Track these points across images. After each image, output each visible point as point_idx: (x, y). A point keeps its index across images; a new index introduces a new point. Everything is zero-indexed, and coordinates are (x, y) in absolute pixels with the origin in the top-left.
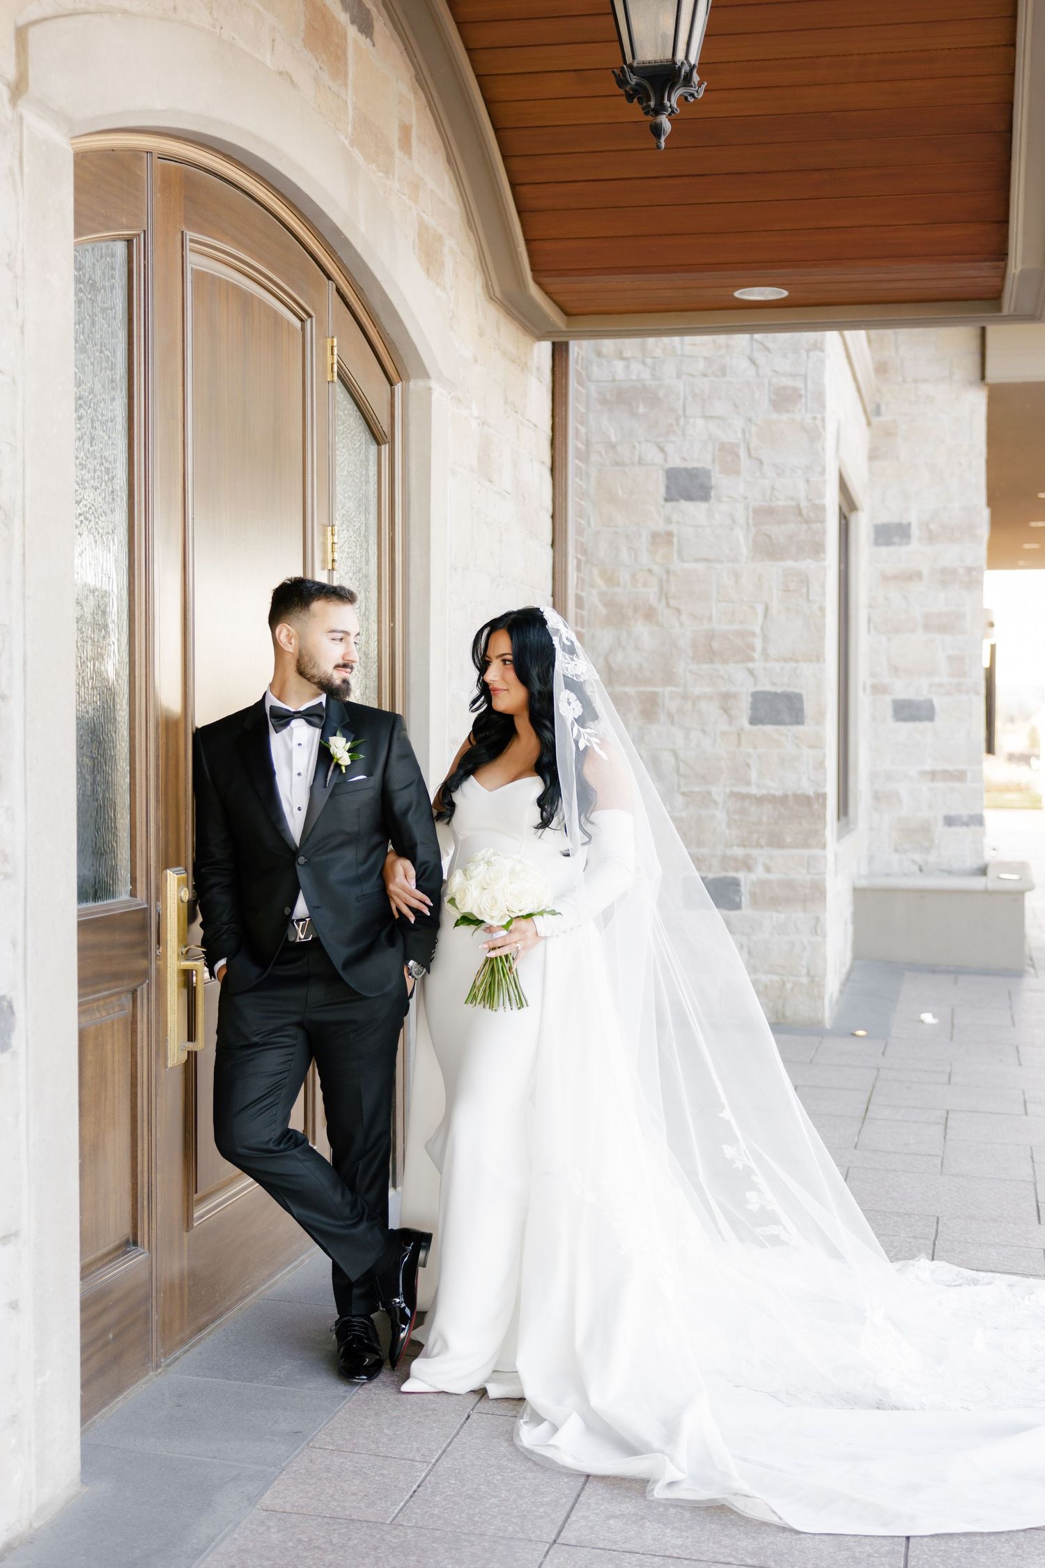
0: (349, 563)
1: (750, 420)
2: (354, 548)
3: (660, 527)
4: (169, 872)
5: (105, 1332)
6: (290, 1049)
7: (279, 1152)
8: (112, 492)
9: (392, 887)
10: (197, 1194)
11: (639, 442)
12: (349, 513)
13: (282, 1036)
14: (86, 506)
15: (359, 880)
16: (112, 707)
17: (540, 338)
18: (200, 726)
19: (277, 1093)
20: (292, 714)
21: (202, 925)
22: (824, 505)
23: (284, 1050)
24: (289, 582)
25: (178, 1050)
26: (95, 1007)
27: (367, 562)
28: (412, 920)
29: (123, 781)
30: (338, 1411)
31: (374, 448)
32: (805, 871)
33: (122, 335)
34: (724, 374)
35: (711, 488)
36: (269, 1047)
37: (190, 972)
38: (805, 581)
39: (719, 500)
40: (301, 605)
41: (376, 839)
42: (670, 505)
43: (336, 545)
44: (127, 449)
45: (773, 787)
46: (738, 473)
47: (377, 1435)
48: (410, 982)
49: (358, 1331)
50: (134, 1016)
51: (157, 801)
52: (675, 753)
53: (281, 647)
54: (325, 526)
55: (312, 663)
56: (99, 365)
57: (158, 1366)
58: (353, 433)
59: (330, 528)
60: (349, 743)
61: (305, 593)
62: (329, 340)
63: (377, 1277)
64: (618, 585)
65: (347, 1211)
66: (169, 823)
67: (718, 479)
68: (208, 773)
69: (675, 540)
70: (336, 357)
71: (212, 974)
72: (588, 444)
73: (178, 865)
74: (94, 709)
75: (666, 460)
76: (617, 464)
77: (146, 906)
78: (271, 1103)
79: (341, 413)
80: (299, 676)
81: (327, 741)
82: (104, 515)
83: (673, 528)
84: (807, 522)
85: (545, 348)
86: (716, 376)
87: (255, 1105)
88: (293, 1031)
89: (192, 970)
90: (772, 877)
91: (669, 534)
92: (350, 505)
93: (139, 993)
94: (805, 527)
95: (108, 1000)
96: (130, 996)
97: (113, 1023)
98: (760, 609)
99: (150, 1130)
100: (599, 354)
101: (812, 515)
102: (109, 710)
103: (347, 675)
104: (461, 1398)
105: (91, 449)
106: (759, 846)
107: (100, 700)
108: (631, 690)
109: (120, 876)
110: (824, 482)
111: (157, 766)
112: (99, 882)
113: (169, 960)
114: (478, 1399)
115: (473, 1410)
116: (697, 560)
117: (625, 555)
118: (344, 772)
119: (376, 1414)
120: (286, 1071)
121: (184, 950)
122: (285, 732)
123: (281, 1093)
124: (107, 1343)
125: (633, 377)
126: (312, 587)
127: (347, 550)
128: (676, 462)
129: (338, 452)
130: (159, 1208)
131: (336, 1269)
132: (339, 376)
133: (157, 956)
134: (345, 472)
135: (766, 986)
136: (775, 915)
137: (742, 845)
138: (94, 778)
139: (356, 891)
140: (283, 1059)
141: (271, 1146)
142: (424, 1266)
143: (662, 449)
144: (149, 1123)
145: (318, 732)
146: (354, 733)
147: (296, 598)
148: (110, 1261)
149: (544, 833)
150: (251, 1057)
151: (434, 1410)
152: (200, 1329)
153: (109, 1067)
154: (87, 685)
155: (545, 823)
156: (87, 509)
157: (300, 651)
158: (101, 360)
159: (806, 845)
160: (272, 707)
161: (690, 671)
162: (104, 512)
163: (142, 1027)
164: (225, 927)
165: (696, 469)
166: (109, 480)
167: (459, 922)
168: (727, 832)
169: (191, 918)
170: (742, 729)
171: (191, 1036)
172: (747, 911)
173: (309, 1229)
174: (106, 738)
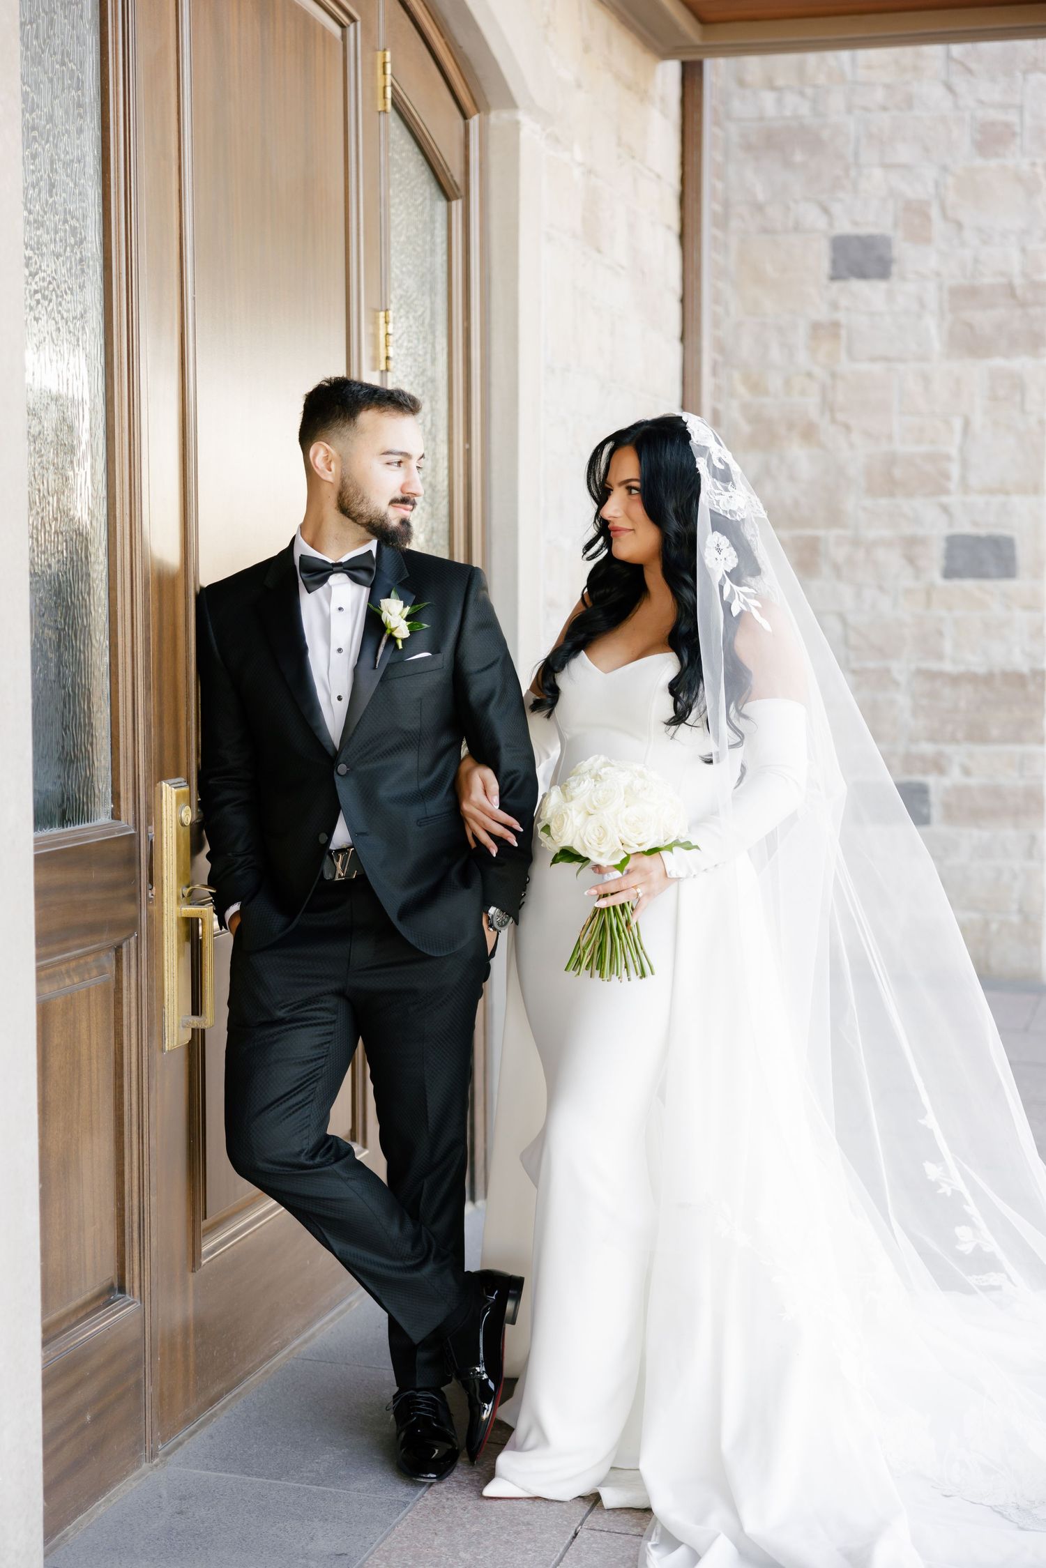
0: (409, 361)
1: (945, 169)
2: (416, 342)
3: (821, 313)
4: (165, 785)
5: (80, 1412)
6: (328, 1027)
7: (317, 1168)
8: (81, 260)
9: (466, 807)
10: (205, 1221)
11: (795, 202)
12: (409, 294)
13: (315, 1010)
14: (44, 279)
15: (421, 796)
16: (84, 559)
17: (665, 56)
18: (205, 585)
19: (310, 1088)
20: (331, 567)
21: (209, 856)
23: (319, 1028)
24: (327, 384)
25: (179, 1027)
26: (64, 972)
27: (433, 361)
28: (494, 852)
29: (100, 661)
30: (398, 1523)
31: (441, 205)
32: (1016, 775)
33: (92, 40)
34: (911, 107)
35: (892, 261)
36: (299, 1024)
37: (195, 922)
38: (1018, 385)
39: (903, 279)
40: (345, 416)
41: (445, 740)
42: (836, 285)
43: (391, 337)
44: (101, 201)
45: (975, 662)
46: (928, 240)
47: (450, 1559)
48: (490, 935)
49: (425, 1410)
50: (118, 981)
51: (147, 688)
52: (842, 618)
53: (316, 473)
54: (377, 311)
55: (360, 497)
56: (60, 82)
57: (153, 1455)
58: (413, 184)
59: (382, 314)
60: (408, 608)
61: (350, 399)
62: (380, 54)
63: (448, 1339)
64: (767, 394)
65: (407, 1248)
66: (164, 718)
67: (902, 250)
68: (216, 648)
69: (843, 333)
70: (389, 78)
71: (222, 923)
72: (727, 204)
73: (177, 775)
74: (59, 561)
75: (831, 225)
76: (765, 230)
77: (133, 832)
78: (303, 1100)
79: (397, 157)
80: (341, 516)
81: (378, 605)
82: (69, 292)
83: (841, 316)
84: (1023, 305)
85: (671, 70)
86: (900, 109)
87: (281, 1104)
88: (331, 1002)
89: (197, 919)
90: (973, 782)
91: (836, 325)
92: (410, 282)
93: (124, 950)
94: (1019, 312)
95: (82, 961)
96: (112, 954)
97: (88, 992)
98: (957, 424)
99: (141, 1137)
100: (741, 83)
101: (1029, 295)
102: (79, 563)
103: (407, 513)
104: (565, 1507)
105: (51, 201)
106: (953, 740)
107: (67, 549)
109: (97, 791)
111: (147, 640)
112: (68, 799)
113: (165, 904)
114: (589, 1508)
115: (581, 1524)
116: (873, 359)
117: (775, 354)
118: (400, 647)
119: (449, 1529)
120: (323, 1057)
121: (186, 891)
122: (320, 591)
123: (316, 1087)
124: (84, 1427)
125: (788, 113)
126: (359, 391)
127: (405, 344)
128: (845, 227)
129: (393, 211)
130: (154, 1241)
131: (394, 1326)
132: (394, 104)
133: (149, 900)
134: (403, 239)
136: (976, 832)
137: (932, 739)
138: (60, 656)
139: (416, 811)
140: (318, 1041)
141: (303, 1159)
142: (513, 1322)
143: (826, 210)
144: (141, 1127)
145: (365, 591)
146: (414, 593)
147: (337, 406)
148: (88, 1316)
149: (678, 732)
150: (275, 1038)
151: (528, 1524)
152: (211, 1403)
153: (84, 1051)
154: (48, 528)
155: (679, 718)
156: (46, 284)
157: (343, 480)
158: (63, 76)
159: (1017, 739)
160: (302, 557)
161: (864, 509)
162: (69, 288)
163: (129, 996)
164: (240, 860)
165: (872, 236)
166: (76, 244)
167: (558, 857)
168: (912, 722)
169: (196, 848)
170: (932, 585)
171: (197, 1009)
172: (938, 826)
173: (355, 1272)
174: (76, 602)
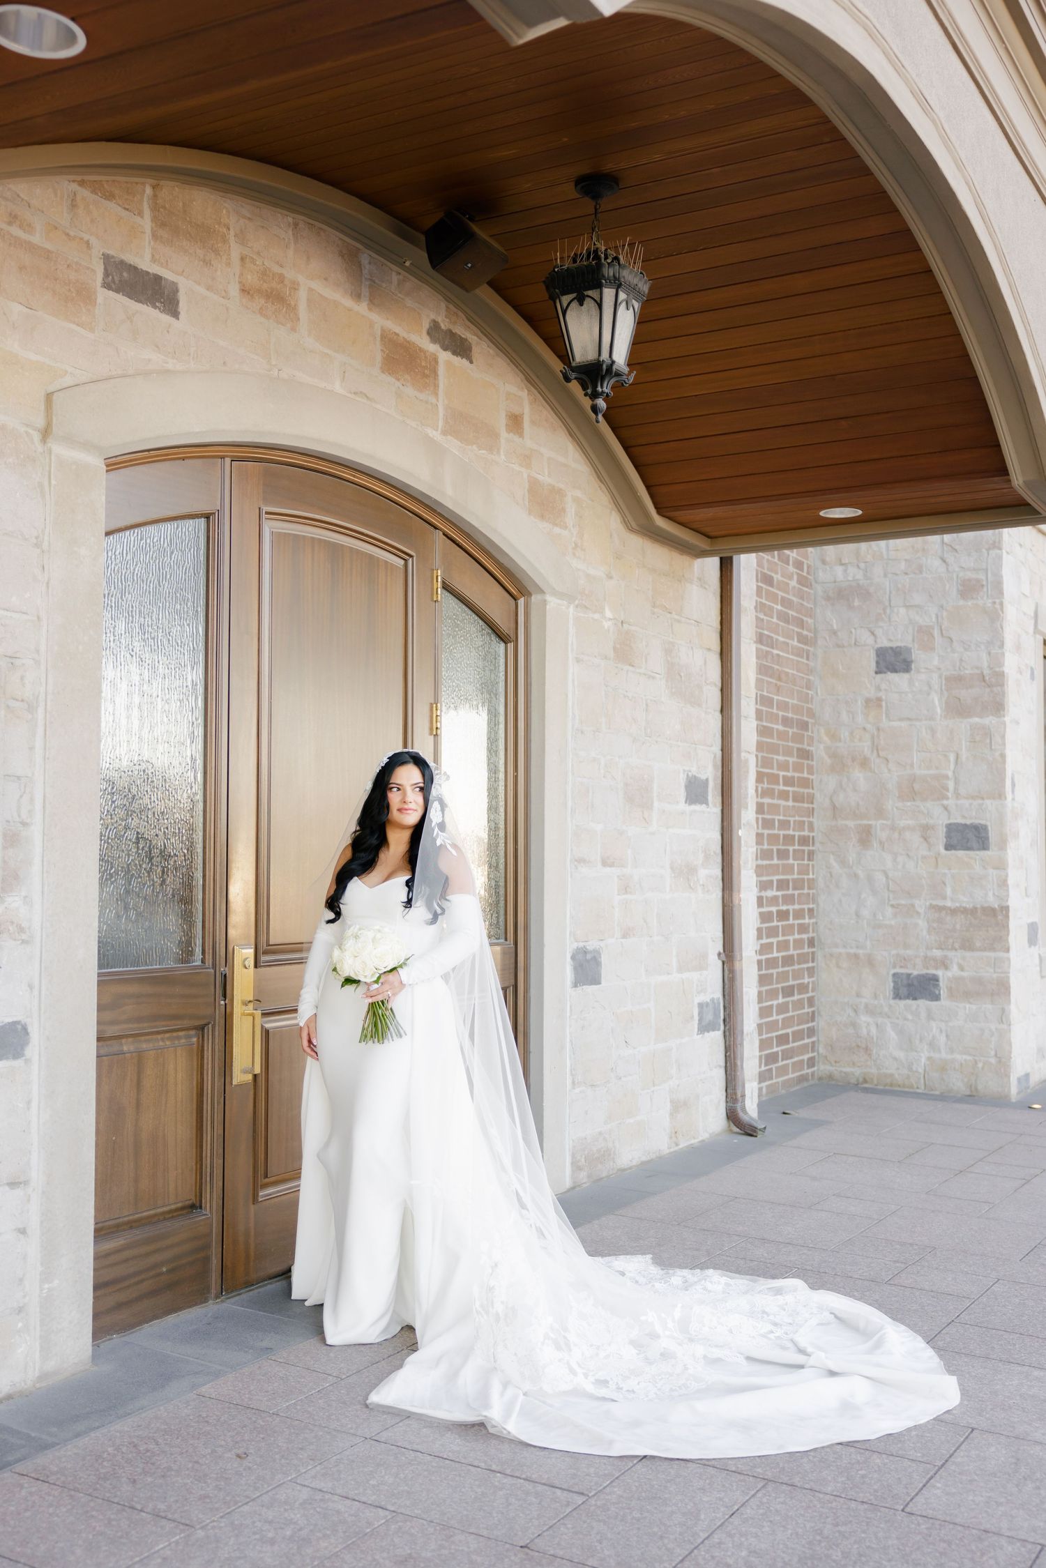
1: (942, 607)
3: (872, 694)
11: (855, 629)
22: (1003, 672)
32: (992, 970)
34: (921, 572)
35: (912, 661)
38: (987, 733)
39: (918, 672)
42: (879, 676)
45: (965, 901)
46: (933, 649)
52: (885, 873)
64: (840, 741)
67: (918, 655)
69: (884, 704)
72: (816, 631)
76: (838, 646)
77: (212, 970)
83: (882, 695)
84: (990, 686)
85: (713, 561)
86: (915, 573)
90: (965, 974)
91: (879, 699)
94: (988, 690)
98: (952, 757)
100: (824, 562)
101: (993, 680)
106: (954, 949)
108: (851, 823)
110: (1003, 654)
116: (901, 720)
117: (844, 716)
125: (850, 578)
128: (884, 643)
135: (961, 1064)
136: (968, 1006)
137: (940, 948)
143: (873, 633)
159: (993, 949)
161: (897, 808)
165: (900, 647)
168: (928, 937)
170: (939, 854)
172: (945, 1002)
